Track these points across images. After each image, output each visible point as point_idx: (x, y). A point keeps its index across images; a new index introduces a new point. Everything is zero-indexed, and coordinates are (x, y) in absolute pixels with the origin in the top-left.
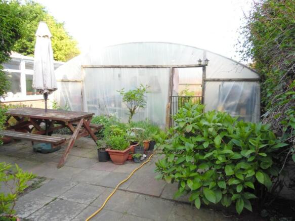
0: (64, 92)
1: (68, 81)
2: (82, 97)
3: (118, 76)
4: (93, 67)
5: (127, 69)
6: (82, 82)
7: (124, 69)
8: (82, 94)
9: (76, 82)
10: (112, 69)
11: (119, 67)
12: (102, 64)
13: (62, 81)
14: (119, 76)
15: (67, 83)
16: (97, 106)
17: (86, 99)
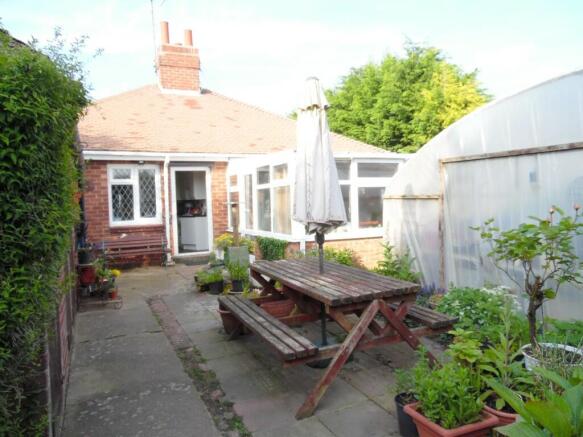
0: (408, 223)
1: (415, 199)
2: (442, 236)
3: (528, 178)
4: (464, 161)
5: (554, 155)
6: (440, 200)
7: (548, 156)
8: (440, 228)
9: (429, 199)
10: (511, 161)
11: (529, 153)
12: (485, 150)
13: (404, 198)
14: (533, 177)
15: (412, 202)
16: (476, 261)
17: (450, 242)
